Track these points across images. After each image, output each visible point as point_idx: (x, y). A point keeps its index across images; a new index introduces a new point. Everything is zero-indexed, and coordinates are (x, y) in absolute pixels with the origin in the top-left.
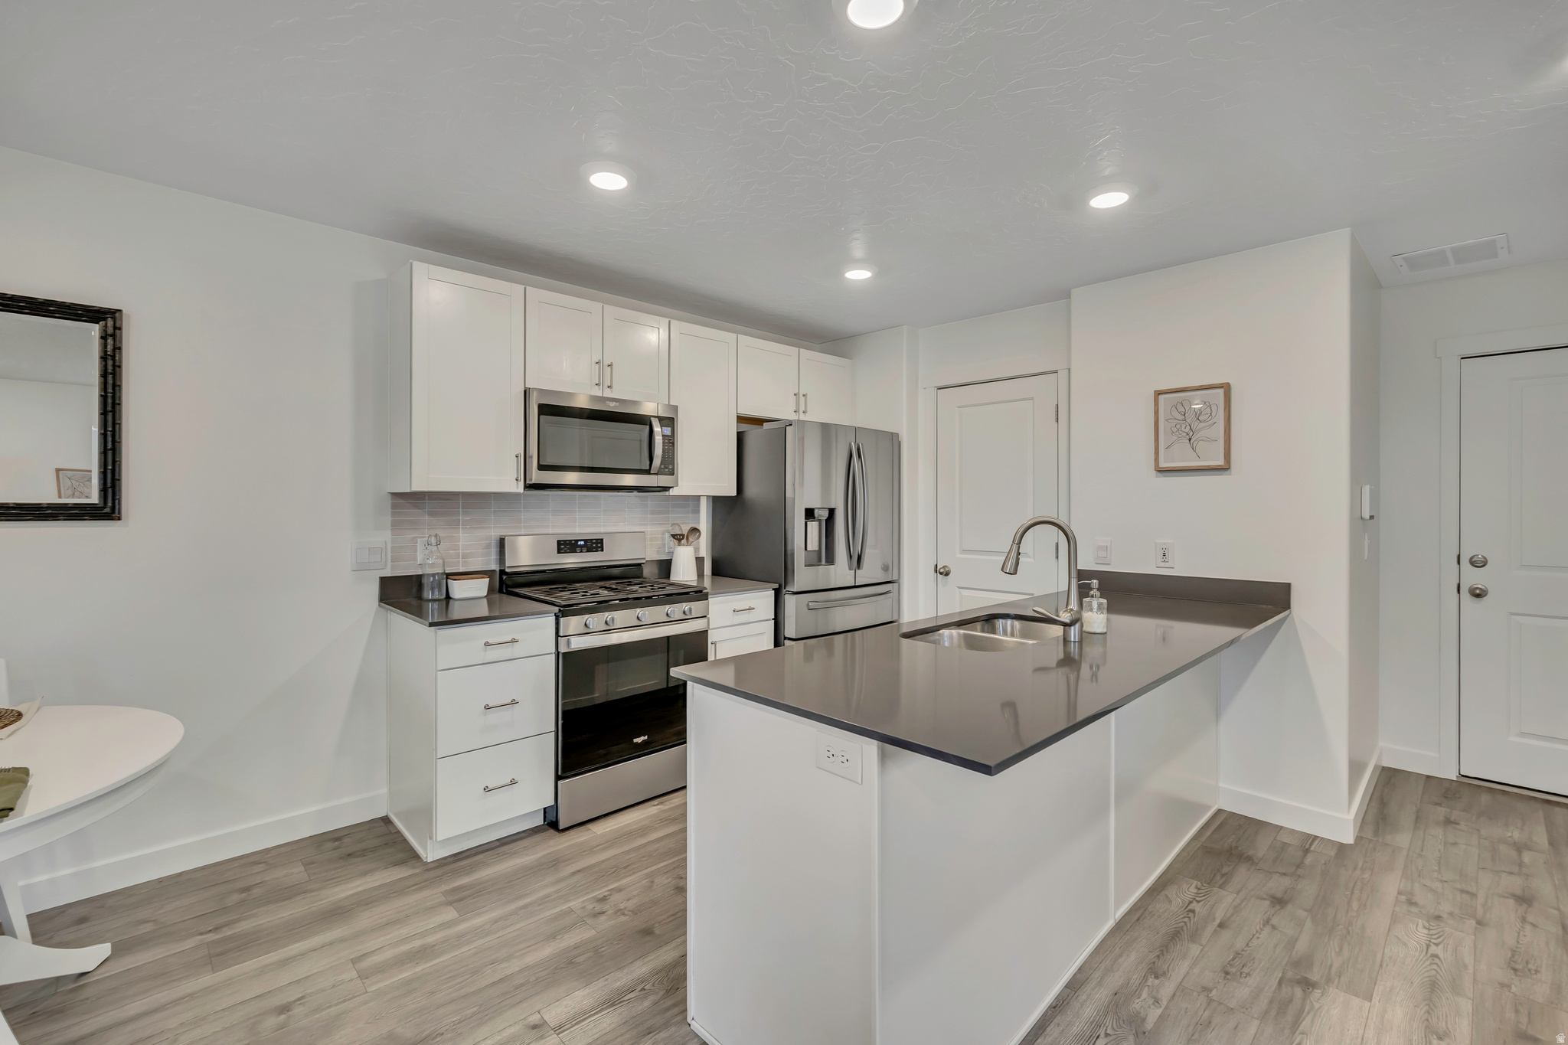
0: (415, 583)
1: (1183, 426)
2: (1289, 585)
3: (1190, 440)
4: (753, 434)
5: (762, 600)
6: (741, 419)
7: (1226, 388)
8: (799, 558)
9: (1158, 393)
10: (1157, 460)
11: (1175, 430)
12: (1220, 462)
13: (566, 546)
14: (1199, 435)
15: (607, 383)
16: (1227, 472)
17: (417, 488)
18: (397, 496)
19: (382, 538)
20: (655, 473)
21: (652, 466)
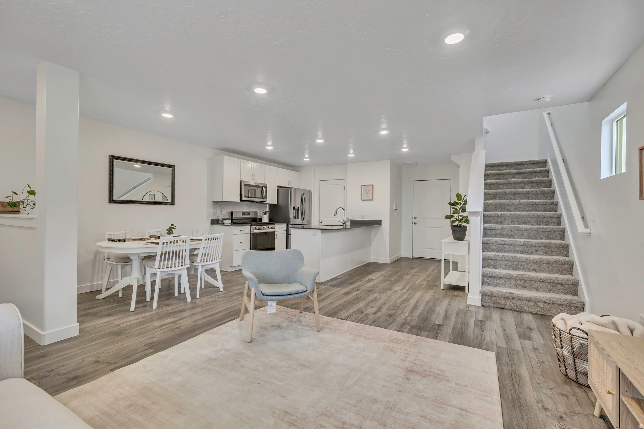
0: (218, 220)
2: (382, 221)
3: (367, 195)
4: (281, 189)
5: (284, 226)
6: (278, 187)
7: (373, 185)
8: (292, 217)
9: (362, 186)
10: (361, 198)
11: (365, 192)
12: (372, 199)
13: (244, 214)
15: (254, 179)
16: (373, 201)
17: (224, 201)
18: (214, 202)
19: (211, 211)
20: (263, 198)
21: (262, 197)
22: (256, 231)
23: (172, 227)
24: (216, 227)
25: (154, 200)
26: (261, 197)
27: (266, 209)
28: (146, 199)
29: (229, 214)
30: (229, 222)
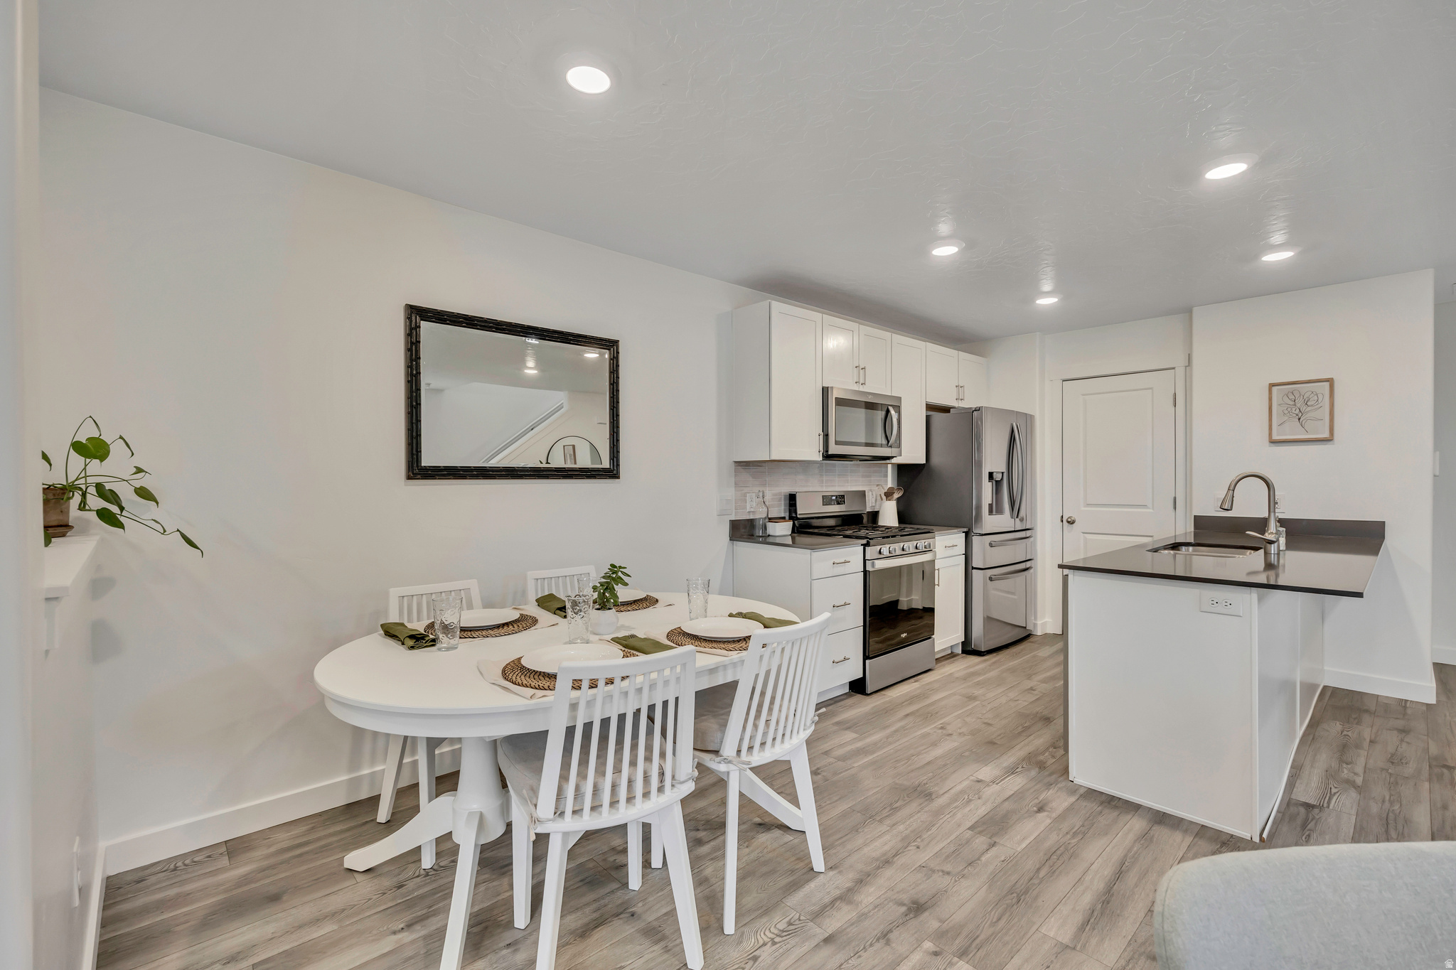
0: (751, 523)
1: (1294, 409)
2: (1384, 522)
3: (1299, 419)
4: (935, 416)
5: (958, 538)
6: (930, 407)
7: (1331, 381)
8: (985, 509)
9: (1272, 385)
10: (1270, 434)
11: (1286, 412)
12: (1326, 435)
13: (827, 500)
14: (1308, 415)
15: (861, 380)
16: (1331, 442)
17: (774, 457)
18: (738, 463)
19: (731, 493)
20: (891, 447)
21: (888, 442)
22: (880, 564)
23: (614, 576)
24: (746, 549)
25: (575, 463)
26: (884, 442)
27: (887, 481)
28: (558, 461)
29: (783, 502)
30: (783, 529)
